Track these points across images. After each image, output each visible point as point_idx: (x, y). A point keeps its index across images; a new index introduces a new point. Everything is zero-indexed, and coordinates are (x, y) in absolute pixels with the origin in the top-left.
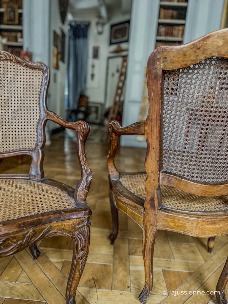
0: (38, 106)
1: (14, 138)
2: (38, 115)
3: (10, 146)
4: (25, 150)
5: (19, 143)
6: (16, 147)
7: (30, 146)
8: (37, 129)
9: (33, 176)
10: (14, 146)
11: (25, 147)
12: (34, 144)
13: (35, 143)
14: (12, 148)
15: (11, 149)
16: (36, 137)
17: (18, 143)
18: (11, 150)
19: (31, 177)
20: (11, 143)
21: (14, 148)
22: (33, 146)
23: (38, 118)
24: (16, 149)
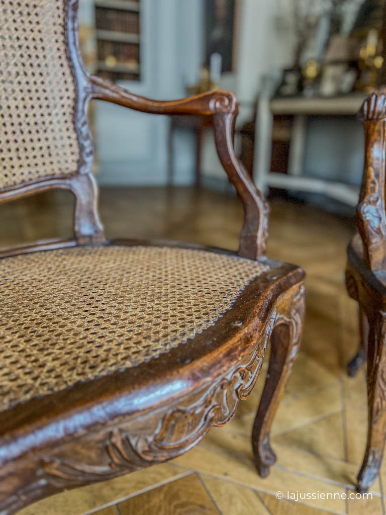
0: (66, 63)
1: (22, 150)
2: (71, 88)
3: (14, 171)
4: (53, 177)
5: (35, 161)
6: (30, 173)
7: (64, 166)
8: (74, 122)
9: (84, 237)
10: (26, 170)
11: (53, 170)
12: (73, 161)
13: (76, 157)
14: (22, 177)
15: (18, 179)
16: (75, 143)
17: (32, 161)
18: (18, 181)
19: (81, 241)
20: (16, 162)
21: (26, 177)
22: (73, 167)
23: (71, 94)
24: (31, 180)
